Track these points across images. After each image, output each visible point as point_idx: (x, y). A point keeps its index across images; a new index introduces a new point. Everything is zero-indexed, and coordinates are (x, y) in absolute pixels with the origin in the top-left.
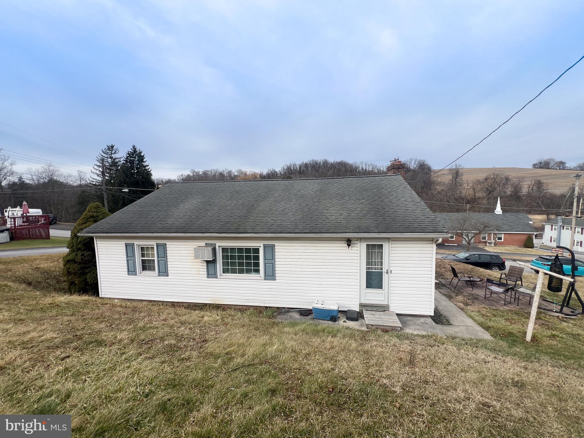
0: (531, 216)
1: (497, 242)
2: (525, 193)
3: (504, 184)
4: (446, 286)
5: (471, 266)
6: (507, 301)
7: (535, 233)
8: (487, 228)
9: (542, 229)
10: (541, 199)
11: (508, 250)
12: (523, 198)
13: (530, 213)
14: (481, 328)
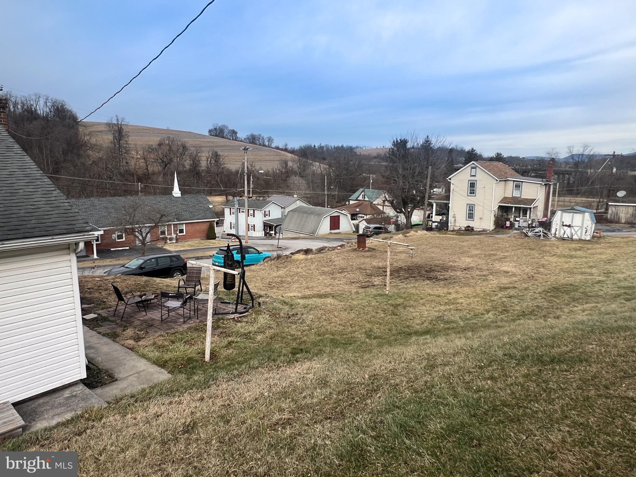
0: (211, 199)
1: (179, 236)
2: (204, 168)
3: (181, 154)
4: (108, 320)
5: (145, 278)
6: (186, 317)
7: (216, 220)
8: (164, 219)
9: (222, 214)
10: (219, 176)
11: (191, 246)
12: (203, 174)
13: (211, 194)
14: (156, 367)
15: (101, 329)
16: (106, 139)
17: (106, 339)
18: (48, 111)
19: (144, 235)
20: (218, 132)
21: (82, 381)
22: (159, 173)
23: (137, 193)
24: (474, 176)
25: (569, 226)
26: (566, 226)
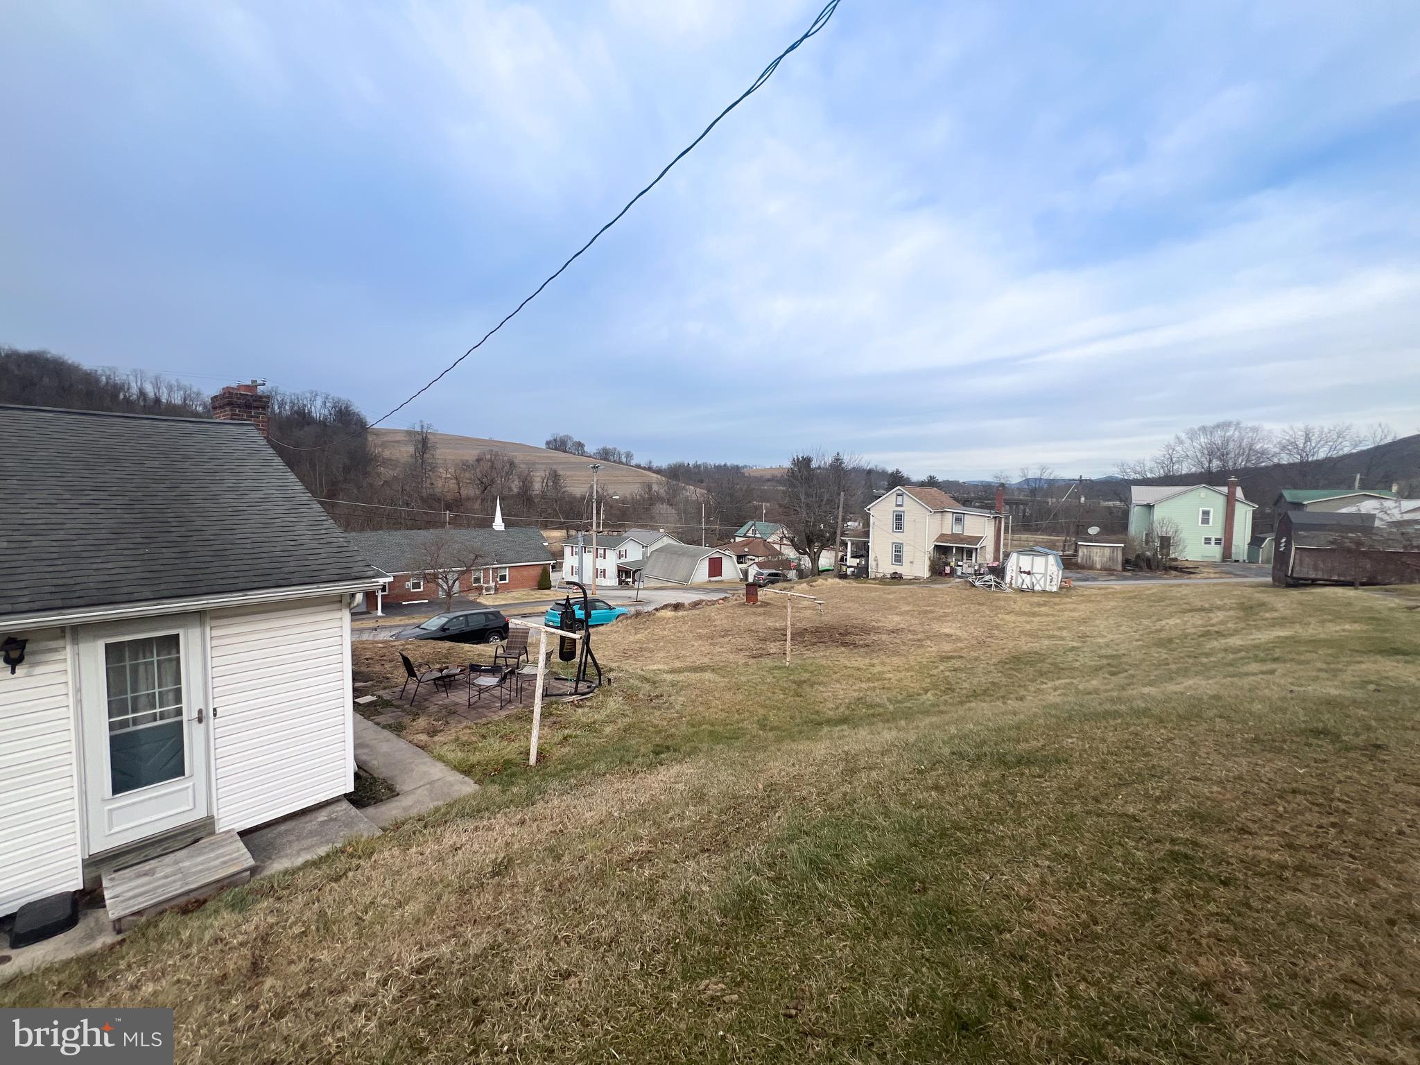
0: (545, 534)
1: (500, 584)
2: (537, 492)
3: (507, 473)
4: (392, 705)
5: (448, 644)
6: (505, 700)
7: (552, 562)
8: (480, 560)
9: (561, 554)
10: (559, 502)
11: (516, 599)
12: (536, 501)
13: (546, 526)
14: (458, 774)
15: (380, 719)
16: (405, 452)
17: (386, 733)
18: (327, 413)
19: (450, 583)
20: (559, 445)
21: (347, 797)
22: (476, 498)
23: (443, 525)
24: (901, 505)
25: (1029, 573)
26: (1025, 572)
